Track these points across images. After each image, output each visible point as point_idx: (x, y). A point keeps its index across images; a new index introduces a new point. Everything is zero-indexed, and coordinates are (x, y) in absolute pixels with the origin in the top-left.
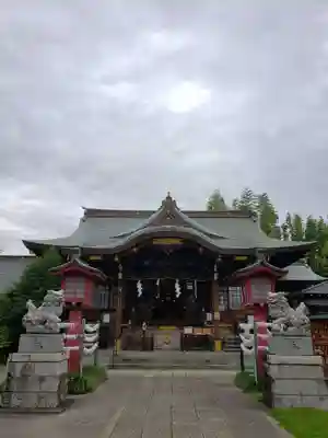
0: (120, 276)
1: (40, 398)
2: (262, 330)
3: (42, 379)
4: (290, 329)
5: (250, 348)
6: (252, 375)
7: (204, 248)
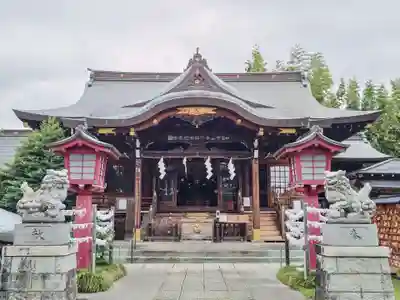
0: (138, 154)
2: (314, 217)
6: (301, 269)
7: (243, 119)
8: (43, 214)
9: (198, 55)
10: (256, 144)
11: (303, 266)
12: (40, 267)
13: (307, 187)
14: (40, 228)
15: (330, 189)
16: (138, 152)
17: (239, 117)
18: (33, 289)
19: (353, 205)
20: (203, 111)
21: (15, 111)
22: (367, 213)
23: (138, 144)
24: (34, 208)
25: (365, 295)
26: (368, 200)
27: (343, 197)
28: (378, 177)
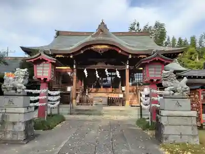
2: (156, 95)
3: (14, 123)
4: (176, 94)
5: (147, 105)
6: (147, 120)
7: (122, 50)
8: (14, 91)
11: (148, 118)
12: (12, 119)
13: (152, 80)
14: (11, 98)
15: (165, 80)
16: (74, 66)
17: (120, 49)
18: (8, 130)
19: (178, 89)
21: (21, 47)
22: (185, 93)
23: (75, 62)
24: (10, 88)
25: (183, 136)
26: (186, 86)
27: (172, 84)
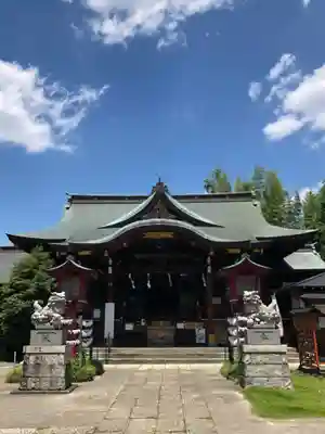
0: (110, 270)
1: (51, 383)
3: (52, 366)
9: (160, 184)
10: (209, 260)
12: (49, 360)
16: (110, 269)
20: (164, 235)
21: (9, 236)
23: (110, 261)
24: (44, 319)
28: (309, 290)
